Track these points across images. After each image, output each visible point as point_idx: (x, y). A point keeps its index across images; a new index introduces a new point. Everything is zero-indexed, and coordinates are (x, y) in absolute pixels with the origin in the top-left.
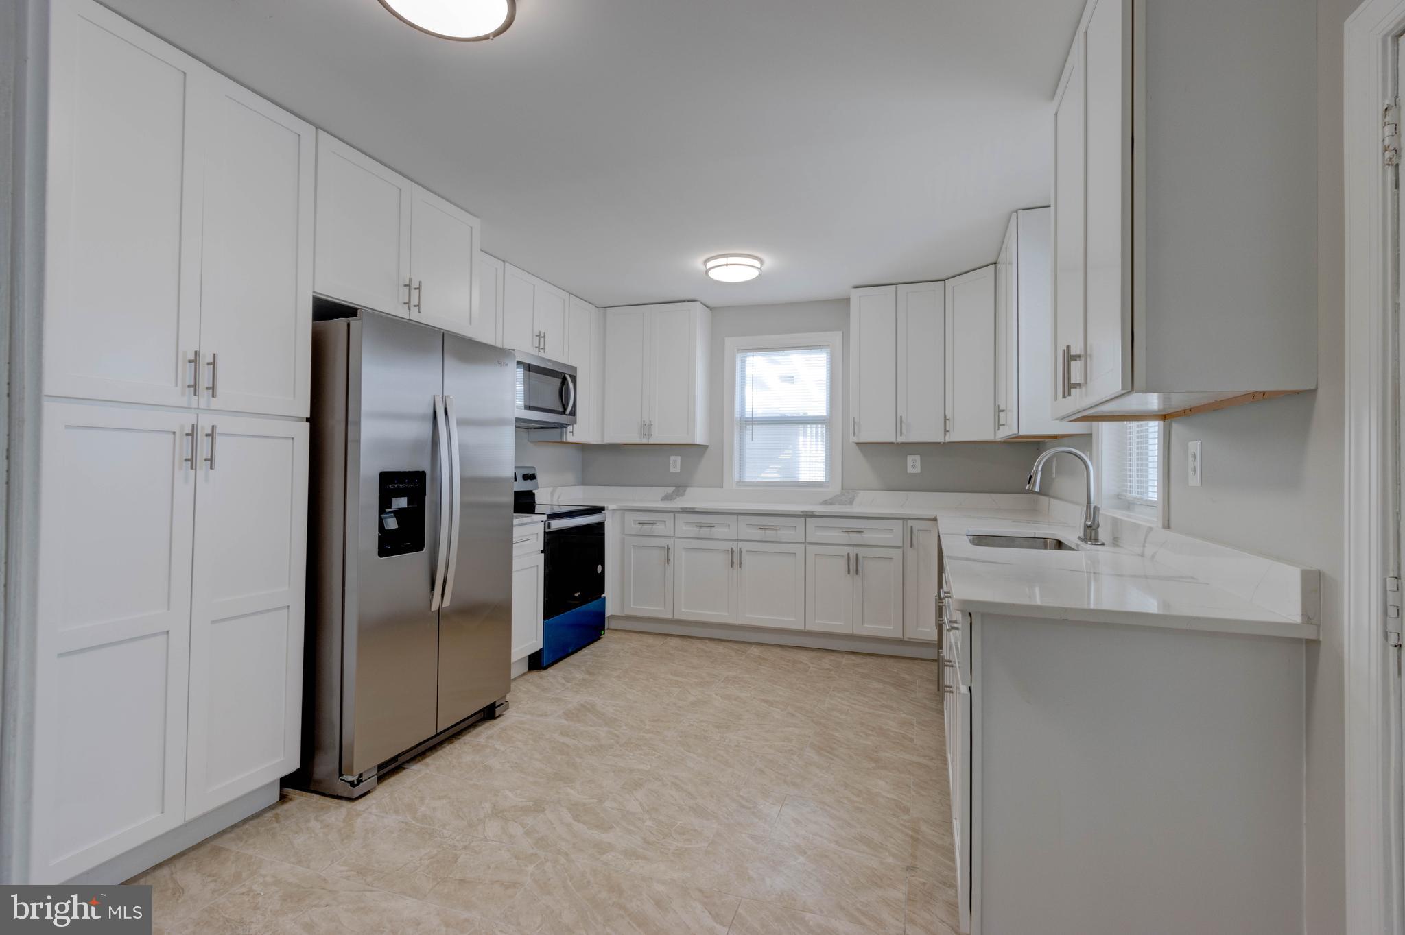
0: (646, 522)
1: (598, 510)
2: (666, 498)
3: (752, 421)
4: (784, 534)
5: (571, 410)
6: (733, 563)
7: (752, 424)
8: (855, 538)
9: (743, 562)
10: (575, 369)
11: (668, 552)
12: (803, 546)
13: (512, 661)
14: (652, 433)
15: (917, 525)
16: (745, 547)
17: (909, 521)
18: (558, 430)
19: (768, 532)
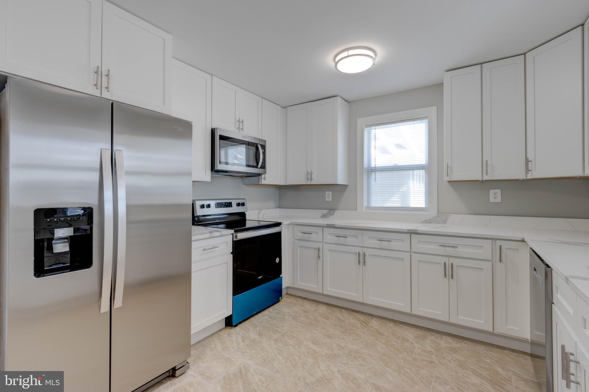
0: (306, 232)
1: (278, 224)
2: (324, 216)
3: (375, 169)
4: (394, 245)
5: (262, 165)
6: (359, 262)
7: (375, 171)
8: (450, 251)
9: (366, 261)
10: (265, 141)
11: (319, 252)
12: (409, 254)
13: (192, 333)
14: (312, 178)
15: (504, 244)
16: (368, 251)
17: (497, 241)
18: (257, 177)
19: (383, 242)
